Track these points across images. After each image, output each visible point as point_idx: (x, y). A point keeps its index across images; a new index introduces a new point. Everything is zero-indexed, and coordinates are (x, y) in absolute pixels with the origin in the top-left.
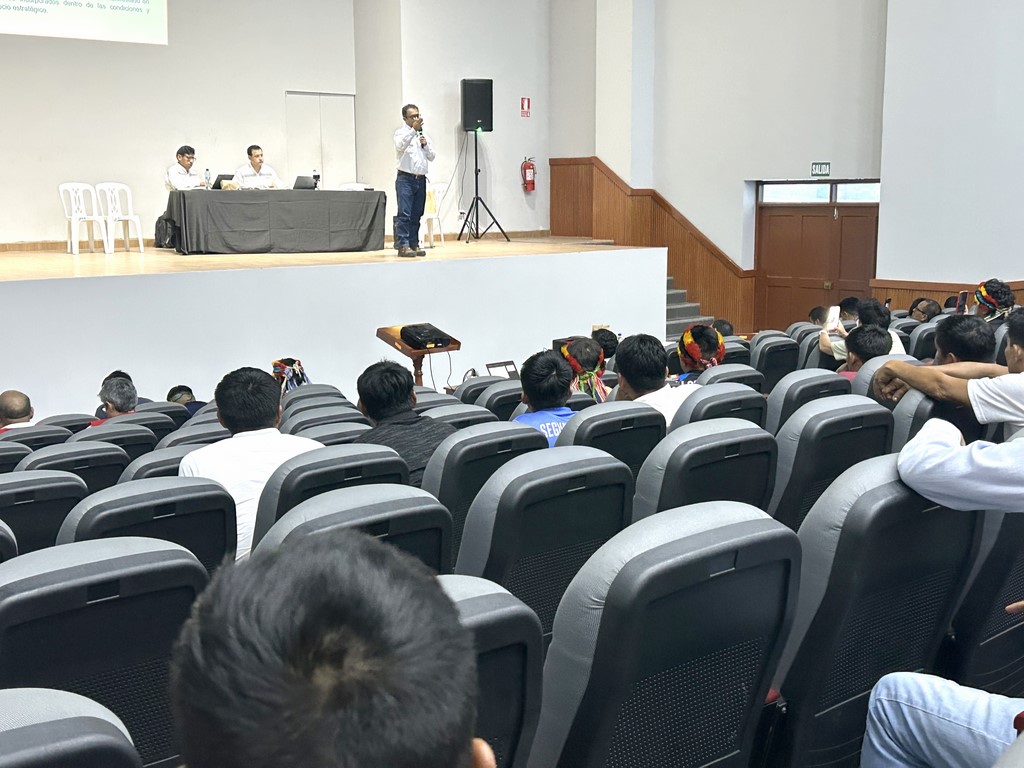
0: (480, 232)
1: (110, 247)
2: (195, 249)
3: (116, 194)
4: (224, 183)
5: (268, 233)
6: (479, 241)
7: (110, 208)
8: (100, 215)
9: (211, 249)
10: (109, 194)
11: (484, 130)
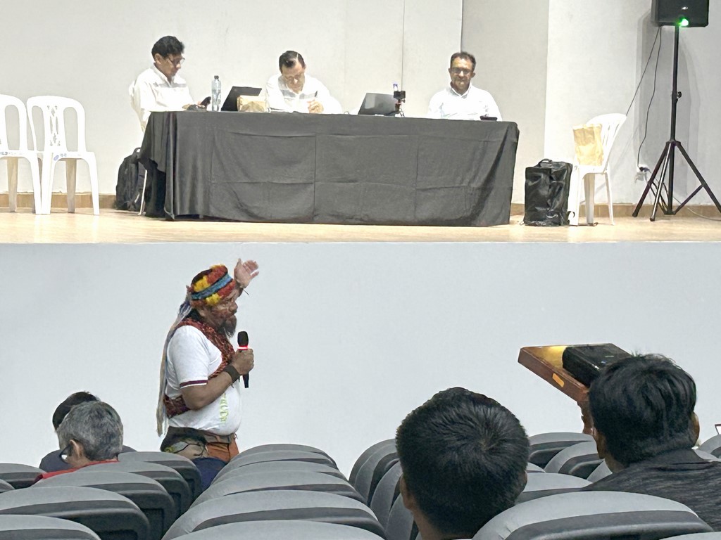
0: (675, 203)
1: (43, 204)
2: (187, 213)
3: (60, 114)
4: (244, 100)
5: (311, 188)
6: (673, 219)
7: (48, 137)
8: (31, 148)
9: (213, 212)
10: (47, 115)
11: (690, 25)
